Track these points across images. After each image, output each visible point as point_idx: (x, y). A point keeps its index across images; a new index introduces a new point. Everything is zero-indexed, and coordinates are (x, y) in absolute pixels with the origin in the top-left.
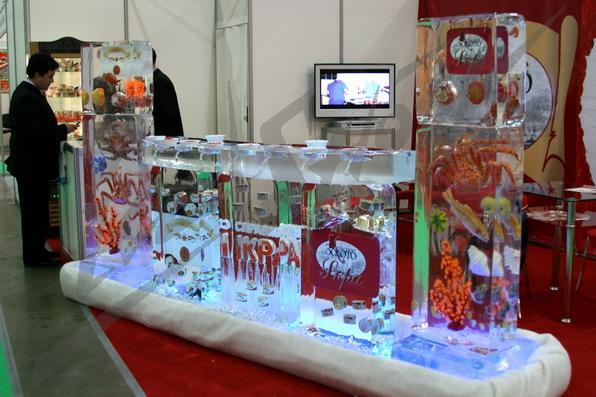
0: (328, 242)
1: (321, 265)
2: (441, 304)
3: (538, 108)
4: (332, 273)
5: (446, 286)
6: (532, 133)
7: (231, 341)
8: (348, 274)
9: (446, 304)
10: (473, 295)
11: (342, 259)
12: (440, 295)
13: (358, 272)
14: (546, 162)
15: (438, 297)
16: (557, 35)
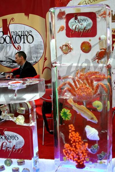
2: (70, 156)
3: (37, 49)
5: (72, 146)
6: (36, 59)
8: (14, 148)
9: (73, 156)
10: (89, 150)
12: (69, 152)
14: (43, 70)
15: (68, 152)
16: (45, 19)
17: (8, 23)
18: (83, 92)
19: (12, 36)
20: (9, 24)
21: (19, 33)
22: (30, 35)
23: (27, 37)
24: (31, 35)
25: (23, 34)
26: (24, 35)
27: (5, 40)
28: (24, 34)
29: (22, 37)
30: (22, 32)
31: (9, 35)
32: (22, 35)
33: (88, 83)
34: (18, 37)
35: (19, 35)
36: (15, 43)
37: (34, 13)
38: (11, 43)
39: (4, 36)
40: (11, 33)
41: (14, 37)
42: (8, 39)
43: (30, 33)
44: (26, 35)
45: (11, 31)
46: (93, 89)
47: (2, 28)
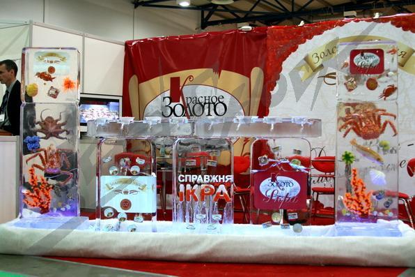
0: (270, 178)
1: (264, 194)
4: (273, 198)
7: (213, 250)
11: (281, 188)
13: (295, 194)
16: (248, 79)
17: (181, 84)
18: (370, 129)
19: (188, 104)
20: (184, 85)
21: (201, 99)
22: (220, 102)
23: (215, 107)
24: (222, 103)
25: (207, 101)
26: (209, 103)
27: (173, 111)
28: (211, 102)
29: (207, 106)
30: (207, 98)
31: (181, 102)
32: (205, 103)
33: (375, 120)
34: (198, 105)
35: (200, 103)
36: (191, 115)
37: (229, 68)
38: (184, 116)
39: (173, 105)
40: (185, 99)
41: (191, 105)
42: (179, 110)
43: (221, 100)
44: (214, 103)
45: (185, 96)
46: (380, 127)
47: (169, 91)
